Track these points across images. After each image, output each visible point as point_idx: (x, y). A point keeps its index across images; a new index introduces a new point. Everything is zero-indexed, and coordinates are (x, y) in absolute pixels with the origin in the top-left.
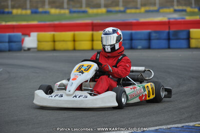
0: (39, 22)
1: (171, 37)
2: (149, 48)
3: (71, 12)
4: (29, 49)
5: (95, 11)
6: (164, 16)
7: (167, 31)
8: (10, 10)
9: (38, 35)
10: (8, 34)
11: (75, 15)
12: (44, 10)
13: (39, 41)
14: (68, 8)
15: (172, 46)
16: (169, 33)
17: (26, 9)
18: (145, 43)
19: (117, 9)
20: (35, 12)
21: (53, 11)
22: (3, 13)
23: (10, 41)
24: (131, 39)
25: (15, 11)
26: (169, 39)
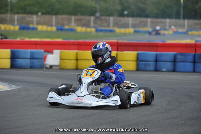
0: (63, 39)
1: (197, 60)
2: (174, 70)
3: (97, 31)
4: (51, 67)
5: (122, 30)
6: (192, 39)
7: (194, 54)
8: (35, 26)
9: (61, 52)
10: (30, 50)
11: (101, 34)
12: (70, 27)
13: (61, 59)
14: (94, 27)
15: (197, 69)
16: (195, 56)
17: (51, 26)
18: (170, 65)
19: (145, 29)
20: (60, 29)
21: (79, 29)
22: (28, 28)
23: (32, 58)
24: (156, 61)
25: (40, 28)
26: (194, 62)
